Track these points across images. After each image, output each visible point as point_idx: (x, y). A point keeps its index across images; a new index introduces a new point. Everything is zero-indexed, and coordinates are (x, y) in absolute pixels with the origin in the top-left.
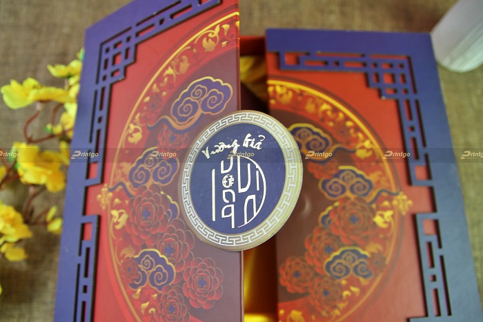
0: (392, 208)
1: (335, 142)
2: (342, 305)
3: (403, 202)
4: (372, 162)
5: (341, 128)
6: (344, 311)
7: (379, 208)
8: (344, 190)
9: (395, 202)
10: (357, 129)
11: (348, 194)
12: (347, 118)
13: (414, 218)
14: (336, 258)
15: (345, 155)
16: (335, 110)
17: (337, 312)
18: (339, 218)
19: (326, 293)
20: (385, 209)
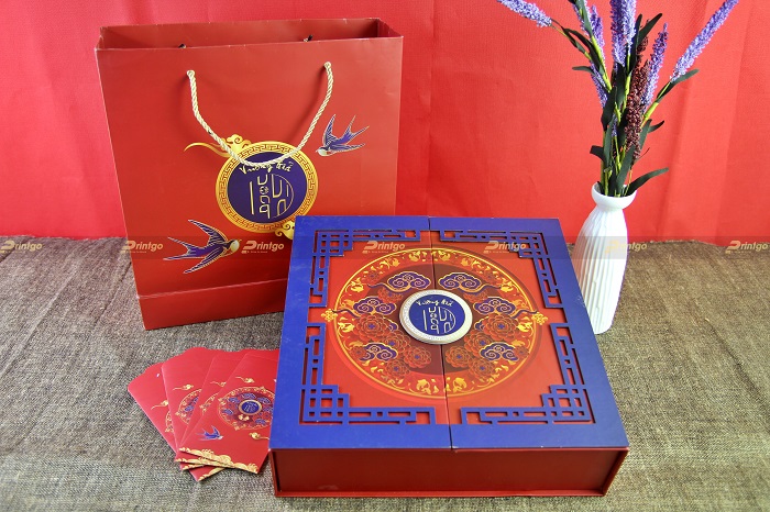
0: (532, 321)
1: (484, 282)
2: (495, 376)
3: (541, 318)
4: (514, 295)
5: (490, 275)
6: (496, 380)
7: (520, 321)
8: (492, 309)
9: (533, 318)
10: (501, 275)
11: (496, 311)
12: (493, 269)
13: (549, 327)
14: (488, 348)
15: (494, 290)
16: (483, 264)
17: (491, 380)
18: (490, 325)
19: (482, 368)
20: (526, 321)
